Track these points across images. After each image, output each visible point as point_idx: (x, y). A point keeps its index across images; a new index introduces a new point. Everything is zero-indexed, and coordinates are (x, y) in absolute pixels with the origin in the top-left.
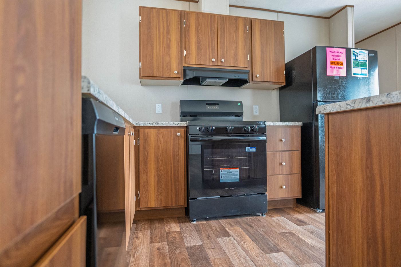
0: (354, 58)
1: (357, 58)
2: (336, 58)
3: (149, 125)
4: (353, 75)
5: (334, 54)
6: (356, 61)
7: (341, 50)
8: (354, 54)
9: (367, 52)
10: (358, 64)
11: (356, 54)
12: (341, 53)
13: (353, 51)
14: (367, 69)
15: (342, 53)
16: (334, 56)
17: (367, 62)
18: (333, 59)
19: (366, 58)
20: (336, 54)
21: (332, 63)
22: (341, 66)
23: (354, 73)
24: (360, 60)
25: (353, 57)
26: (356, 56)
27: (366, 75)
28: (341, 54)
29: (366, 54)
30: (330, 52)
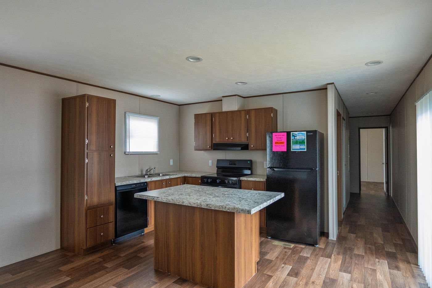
0: (294, 138)
1: (296, 138)
2: (279, 139)
3: (189, 176)
4: (292, 150)
5: (278, 137)
6: (295, 140)
7: (283, 134)
8: (293, 136)
9: (305, 133)
10: (296, 142)
11: (295, 135)
12: (282, 135)
13: (293, 133)
14: (305, 145)
15: (284, 135)
16: (278, 138)
17: (306, 139)
18: (277, 140)
19: (305, 137)
20: (279, 137)
21: (276, 143)
22: (283, 145)
23: (293, 148)
24: (298, 139)
25: (292, 138)
26: (295, 136)
27: (305, 149)
28: (283, 137)
29: (305, 134)
30: (275, 136)
